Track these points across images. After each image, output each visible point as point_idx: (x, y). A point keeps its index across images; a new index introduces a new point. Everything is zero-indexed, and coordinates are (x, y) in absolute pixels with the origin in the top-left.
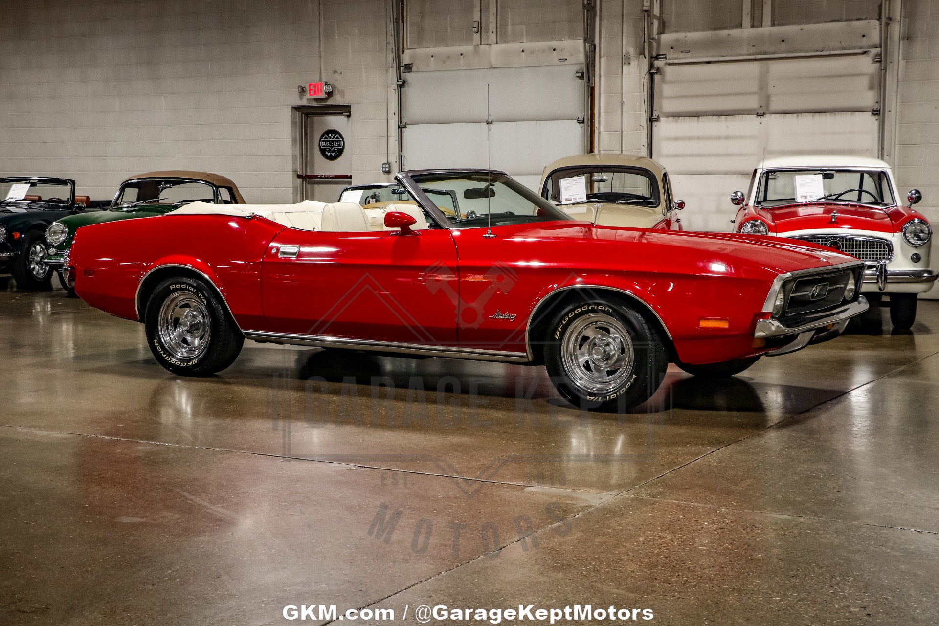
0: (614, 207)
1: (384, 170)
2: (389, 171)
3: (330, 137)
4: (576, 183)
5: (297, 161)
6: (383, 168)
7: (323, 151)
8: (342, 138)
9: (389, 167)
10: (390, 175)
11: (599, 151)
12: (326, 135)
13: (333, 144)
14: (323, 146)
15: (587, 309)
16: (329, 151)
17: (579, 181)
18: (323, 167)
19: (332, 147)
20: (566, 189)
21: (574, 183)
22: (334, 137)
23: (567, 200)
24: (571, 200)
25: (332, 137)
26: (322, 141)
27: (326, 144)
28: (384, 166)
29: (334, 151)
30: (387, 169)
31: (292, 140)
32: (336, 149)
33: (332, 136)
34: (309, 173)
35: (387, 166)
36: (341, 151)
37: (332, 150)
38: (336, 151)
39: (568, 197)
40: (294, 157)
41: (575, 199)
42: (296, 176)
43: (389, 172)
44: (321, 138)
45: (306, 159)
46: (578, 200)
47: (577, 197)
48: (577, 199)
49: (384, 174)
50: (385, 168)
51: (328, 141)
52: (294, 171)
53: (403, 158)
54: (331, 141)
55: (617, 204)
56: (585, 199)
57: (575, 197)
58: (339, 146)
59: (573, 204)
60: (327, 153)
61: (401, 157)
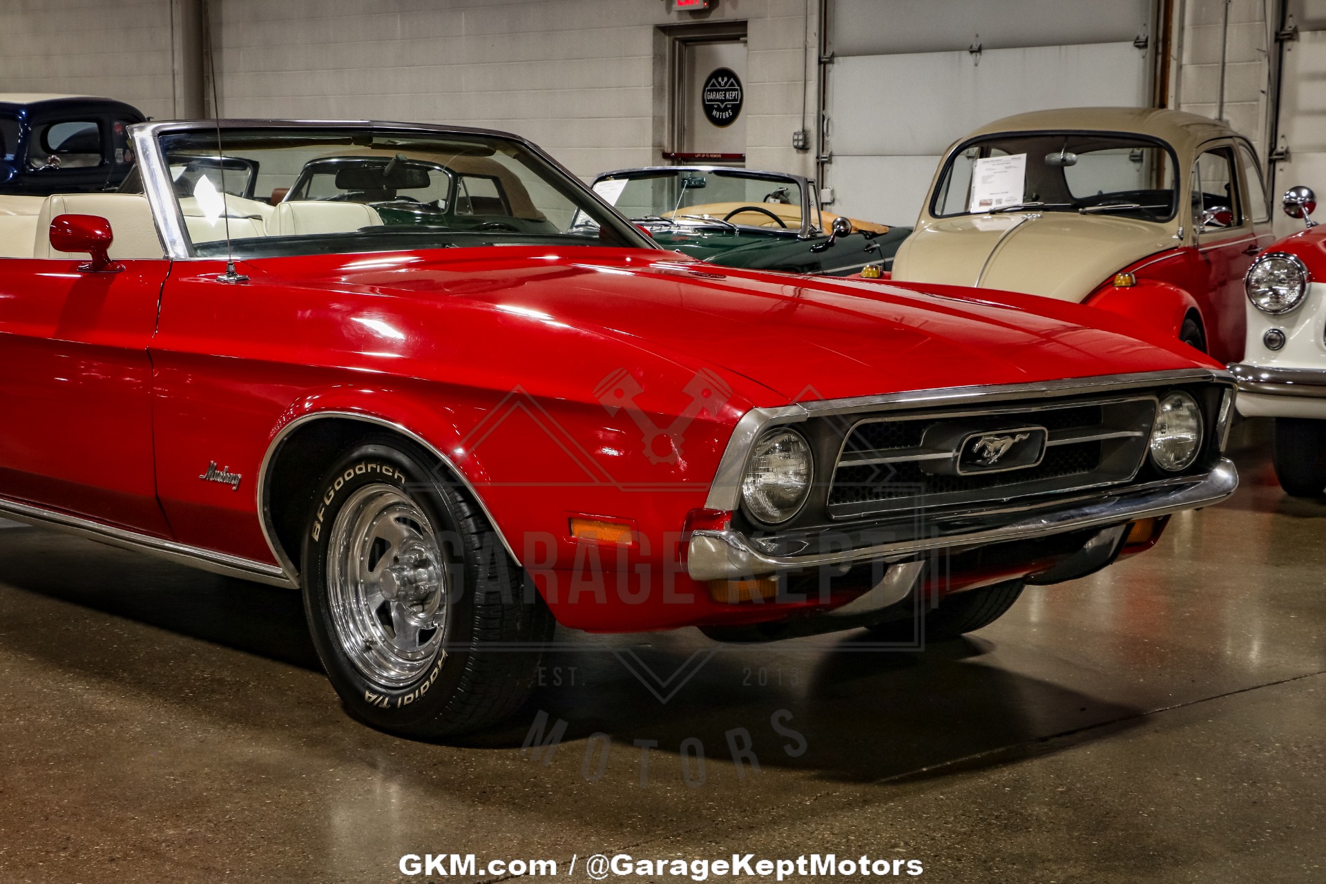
0: (1077, 219)
1: (796, 143)
2: (804, 146)
3: (719, 83)
4: (1007, 168)
5: (663, 126)
6: (794, 140)
7: (708, 110)
8: (739, 84)
9: (806, 140)
10: (807, 155)
11: (1178, 105)
12: (714, 80)
13: (725, 97)
14: (708, 101)
15: (364, 471)
16: (719, 109)
17: (1013, 163)
18: (708, 138)
19: (722, 102)
20: (985, 180)
21: (1002, 168)
22: (726, 83)
23: (982, 204)
24: (990, 204)
25: (723, 83)
26: (708, 90)
27: (712, 96)
28: (796, 137)
29: (726, 109)
30: (801, 143)
31: (653, 89)
32: (728, 106)
33: (723, 80)
34: (685, 151)
35: (801, 137)
36: (736, 109)
37: (722, 106)
38: (729, 108)
39: (986, 197)
40: (657, 121)
41: (999, 201)
42: (660, 155)
43: (804, 148)
44: (706, 85)
45: (680, 126)
46: (1004, 205)
47: (1004, 197)
48: (1003, 201)
49: (798, 152)
50: (798, 140)
51: (718, 91)
52: (657, 145)
53: (825, 122)
54: (722, 90)
55: (1084, 213)
56: (1019, 201)
57: (998, 197)
58: (735, 100)
59: (992, 212)
60: (714, 113)
61: (822, 119)
